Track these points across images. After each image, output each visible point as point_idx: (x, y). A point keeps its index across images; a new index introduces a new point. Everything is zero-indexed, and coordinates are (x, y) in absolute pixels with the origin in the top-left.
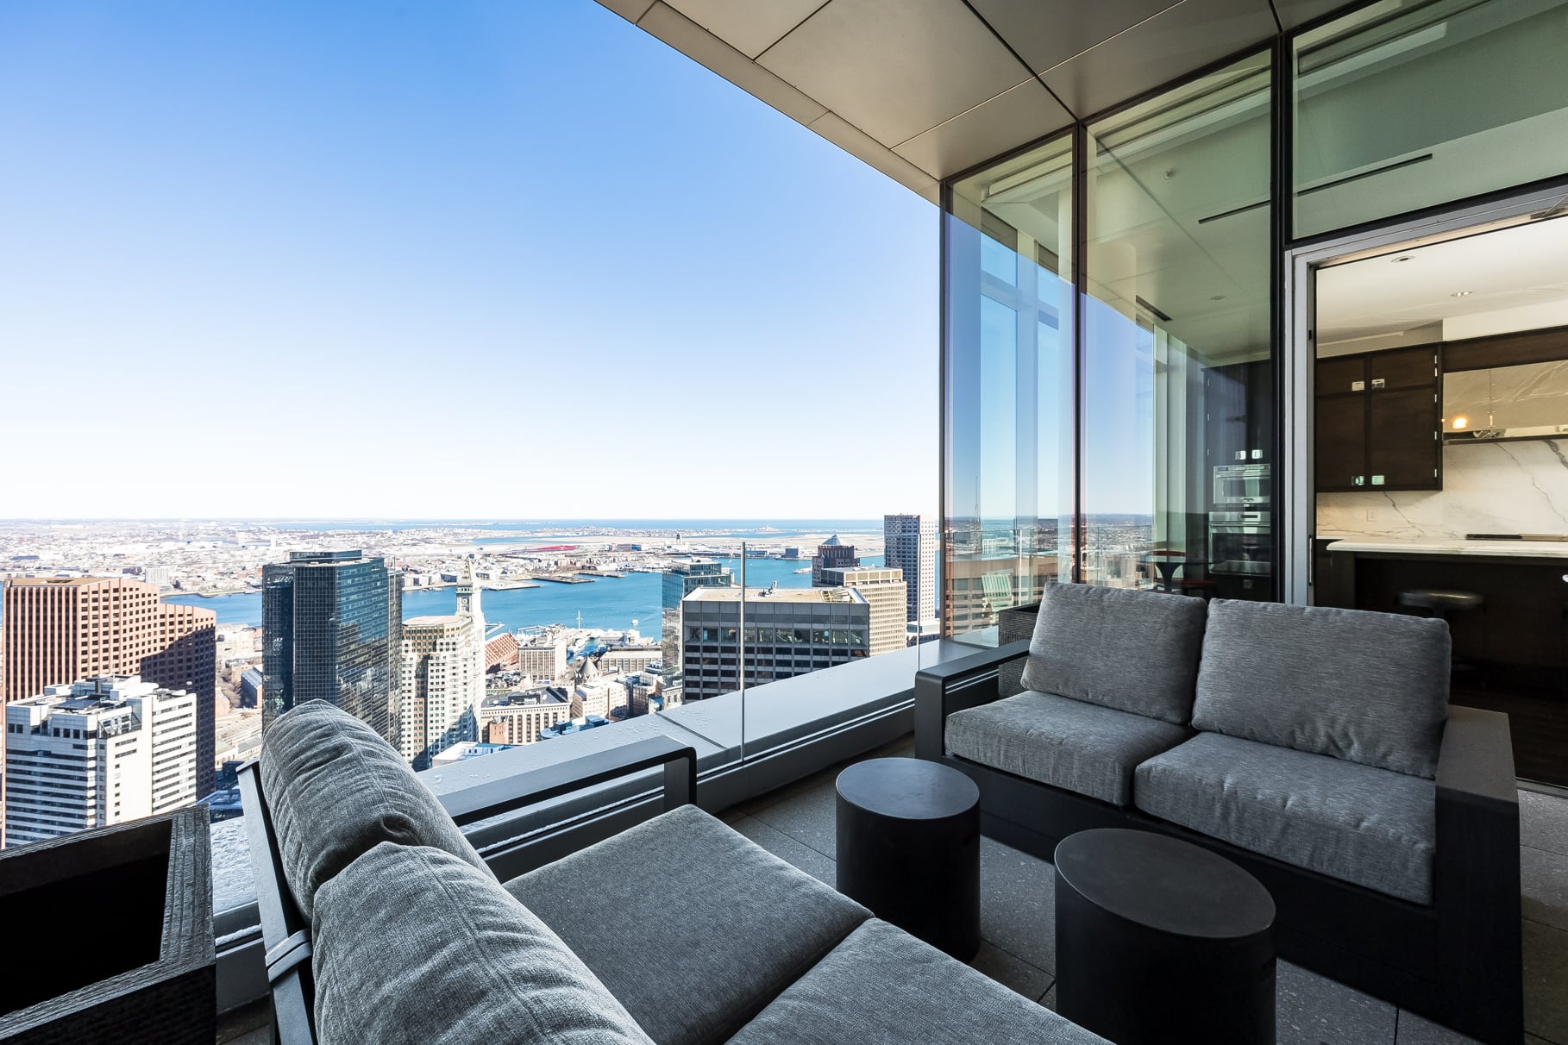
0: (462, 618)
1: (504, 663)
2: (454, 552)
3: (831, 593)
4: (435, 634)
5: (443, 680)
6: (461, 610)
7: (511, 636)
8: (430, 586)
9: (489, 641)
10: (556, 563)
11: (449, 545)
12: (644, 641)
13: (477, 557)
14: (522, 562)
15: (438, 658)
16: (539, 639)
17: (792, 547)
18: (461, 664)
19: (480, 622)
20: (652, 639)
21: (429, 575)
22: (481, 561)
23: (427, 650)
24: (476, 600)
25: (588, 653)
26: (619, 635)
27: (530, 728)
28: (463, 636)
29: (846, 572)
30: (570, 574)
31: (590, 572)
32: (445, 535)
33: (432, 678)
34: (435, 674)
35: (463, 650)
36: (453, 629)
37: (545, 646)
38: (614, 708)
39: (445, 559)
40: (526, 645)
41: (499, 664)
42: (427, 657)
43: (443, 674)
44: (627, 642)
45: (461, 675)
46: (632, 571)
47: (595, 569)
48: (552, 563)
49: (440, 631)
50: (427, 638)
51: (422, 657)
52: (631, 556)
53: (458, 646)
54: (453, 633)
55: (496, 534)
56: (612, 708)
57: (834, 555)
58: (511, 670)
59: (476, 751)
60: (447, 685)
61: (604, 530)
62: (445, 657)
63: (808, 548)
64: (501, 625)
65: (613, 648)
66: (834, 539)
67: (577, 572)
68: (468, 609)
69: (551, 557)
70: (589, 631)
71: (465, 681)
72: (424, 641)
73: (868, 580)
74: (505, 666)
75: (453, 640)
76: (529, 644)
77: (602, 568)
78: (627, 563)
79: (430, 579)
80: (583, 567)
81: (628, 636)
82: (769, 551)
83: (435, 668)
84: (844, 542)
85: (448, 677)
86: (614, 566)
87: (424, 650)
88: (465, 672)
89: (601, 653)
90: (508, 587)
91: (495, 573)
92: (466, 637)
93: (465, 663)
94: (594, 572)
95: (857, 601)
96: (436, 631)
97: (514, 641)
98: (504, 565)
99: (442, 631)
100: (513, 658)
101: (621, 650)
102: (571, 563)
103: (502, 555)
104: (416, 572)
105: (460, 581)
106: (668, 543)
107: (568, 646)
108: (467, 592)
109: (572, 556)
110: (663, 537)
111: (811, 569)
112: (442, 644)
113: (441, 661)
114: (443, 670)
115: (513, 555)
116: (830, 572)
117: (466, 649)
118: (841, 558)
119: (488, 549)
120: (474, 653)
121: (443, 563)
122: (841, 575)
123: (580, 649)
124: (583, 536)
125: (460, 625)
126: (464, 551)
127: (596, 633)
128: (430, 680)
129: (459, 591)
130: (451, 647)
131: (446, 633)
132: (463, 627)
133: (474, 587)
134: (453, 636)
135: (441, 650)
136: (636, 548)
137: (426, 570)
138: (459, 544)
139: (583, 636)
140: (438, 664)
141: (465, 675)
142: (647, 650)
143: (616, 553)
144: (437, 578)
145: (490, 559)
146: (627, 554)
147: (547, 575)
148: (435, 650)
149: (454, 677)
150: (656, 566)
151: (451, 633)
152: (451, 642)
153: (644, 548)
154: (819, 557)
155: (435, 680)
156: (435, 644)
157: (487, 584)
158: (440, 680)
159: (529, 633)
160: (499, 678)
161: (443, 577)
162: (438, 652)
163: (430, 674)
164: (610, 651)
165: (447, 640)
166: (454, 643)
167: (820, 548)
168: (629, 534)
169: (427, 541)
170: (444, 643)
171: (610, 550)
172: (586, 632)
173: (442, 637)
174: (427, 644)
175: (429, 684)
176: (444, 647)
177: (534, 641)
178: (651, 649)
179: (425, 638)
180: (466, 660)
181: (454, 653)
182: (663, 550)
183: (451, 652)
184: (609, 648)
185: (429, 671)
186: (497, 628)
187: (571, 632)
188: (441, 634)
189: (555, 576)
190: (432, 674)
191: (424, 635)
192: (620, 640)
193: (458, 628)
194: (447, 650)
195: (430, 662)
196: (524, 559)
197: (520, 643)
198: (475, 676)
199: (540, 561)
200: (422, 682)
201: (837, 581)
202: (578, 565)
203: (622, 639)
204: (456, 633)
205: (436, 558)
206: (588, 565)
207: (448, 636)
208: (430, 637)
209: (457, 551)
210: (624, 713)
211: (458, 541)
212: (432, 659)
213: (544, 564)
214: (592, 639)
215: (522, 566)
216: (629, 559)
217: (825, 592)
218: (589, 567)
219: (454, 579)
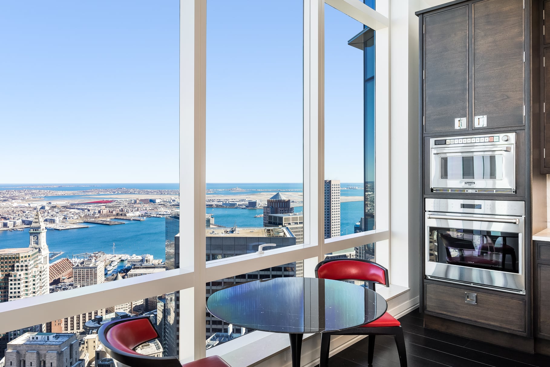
0: (32, 249)
1: (63, 278)
2: (31, 205)
3: (272, 230)
4: (13, 260)
5: (19, 290)
6: (33, 244)
7: (68, 260)
8: (14, 228)
9: (51, 265)
10: (99, 212)
11: (28, 200)
12: (156, 262)
13: (47, 208)
14: (77, 211)
15: (15, 276)
16: (87, 261)
17: (253, 201)
18: (31, 279)
19: (46, 252)
20: (161, 260)
21: (14, 220)
22: (50, 211)
23: (8, 271)
24: (43, 237)
25: (119, 270)
26: (140, 258)
27: (79, 320)
28: (33, 261)
29: (284, 216)
30: (108, 219)
31: (122, 217)
32: (26, 194)
33: (11, 289)
34: (13, 286)
35: (33, 271)
36: (26, 257)
37: (91, 266)
38: (134, 306)
39: (25, 209)
40: (78, 266)
41: (59, 279)
42: (8, 275)
43: (19, 286)
44: (145, 262)
45: (31, 287)
46: (149, 216)
47: (125, 215)
48: (97, 211)
49: (16, 258)
50: (8, 263)
51: (4, 275)
52: (148, 207)
53: (29, 268)
54: (25, 259)
55: (60, 193)
56: (133, 306)
57: (277, 206)
58: (67, 282)
59: (37, 338)
60: (22, 294)
61: (131, 190)
62: (20, 275)
63: (262, 200)
64: (62, 253)
65: (136, 266)
66: (278, 195)
67: (114, 217)
68: (37, 243)
69: (96, 208)
70: (120, 256)
71: (34, 291)
72: (6, 265)
73: (298, 222)
74: (64, 279)
75: (26, 263)
76: (80, 265)
77: (130, 215)
78: (146, 211)
79: (15, 223)
80: (117, 214)
81: (146, 259)
82: (238, 203)
83: (13, 282)
84: (284, 197)
85: (22, 289)
86: (138, 213)
87: (6, 271)
88: (34, 284)
89: (128, 270)
90: (67, 228)
91: (58, 219)
92: (35, 262)
93: (34, 279)
94: (125, 218)
95: (288, 236)
96: (14, 258)
97: (70, 263)
98: (65, 213)
99: (18, 258)
100: (69, 274)
101: (141, 268)
102: (109, 211)
103: (64, 207)
104: (5, 218)
105: (33, 225)
106: (173, 198)
107: (106, 266)
108: (37, 231)
109: (110, 207)
110: (170, 194)
111: (263, 215)
112: (18, 266)
113: (18, 277)
114: (19, 284)
115: (72, 206)
116: (274, 217)
117: (34, 269)
118: (282, 207)
119: (54, 203)
120: (40, 272)
121: (24, 212)
122: (281, 219)
123: (115, 268)
124: (118, 194)
125: (30, 253)
126: (38, 205)
127: (124, 257)
128: (10, 291)
129: (32, 231)
130: (24, 268)
131: (21, 260)
132: (33, 255)
133: (41, 229)
134: (26, 261)
135: (18, 270)
136: (152, 201)
137: (12, 217)
138: (35, 199)
139: (116, 258)
140: (15, 280)
141: (34, 286)
142: (157, 267)
143: (139, 205)
144: (19, 222)
145: (56, 210)
146: (146, 205)
147: (93, 219)
148: (13, 270)
149: (27, 288)
150: (165, 213)
151: (24, 259)
152: (24, 265)
153: (158, 201)
154: (268, 207)
155: (13, 291)
156: (13, 266)
157: (52, 226)
158: (17, 290)
159: (81, 258)
160: (59, 288)
161: (23, 222)
162: (15, 272)
163: (10, 287)
164: (134, 269)
165: (22, 264)
166: (26, 266)
167: (268, 201)
168: (148, 193)
169: (13, 198)
170: (20, 265)
171: (135, 202)
172: (118, 256)
173: (18, 262)
174: (8, 267)
175: (9, 293)
176: (20, 268)
177: (83, 263)
178: (160, 267)
179: (6, 263)
180: (34, 276)
181: (26, 272)
182: (170, 202)
183: (24, 272)
184: (133, 267)
185: (9, 284)
186: (59, 255)
187: (108, 256)
188: (17, 260)
189: (99, 220)
190: (11, 287)
191: (6, 260)
192: (140, 261)
193: (29, 256)
194: (22, 270)
195: (10, 278)
196: (79, 209)
197: (74, 264)
198: (41, 287)
199: (89, 210)
200: (5, 292)
201: (278, 222)
202: (114, 213)
203: (142, 261)
204: (28, 259)
205: (19, 209)
206: (121, 213)
207: (22, 261)
208: (10, 262)
209: (33, 205)
210: (142, 309)
211: (35, 198)
212: (11, 277)
213: (92, 212)
214: (122, 261)
215: (77, 214)
216: (148, 209)
217: (269, 230)
218: (121, 214)
219: (30, 223)
